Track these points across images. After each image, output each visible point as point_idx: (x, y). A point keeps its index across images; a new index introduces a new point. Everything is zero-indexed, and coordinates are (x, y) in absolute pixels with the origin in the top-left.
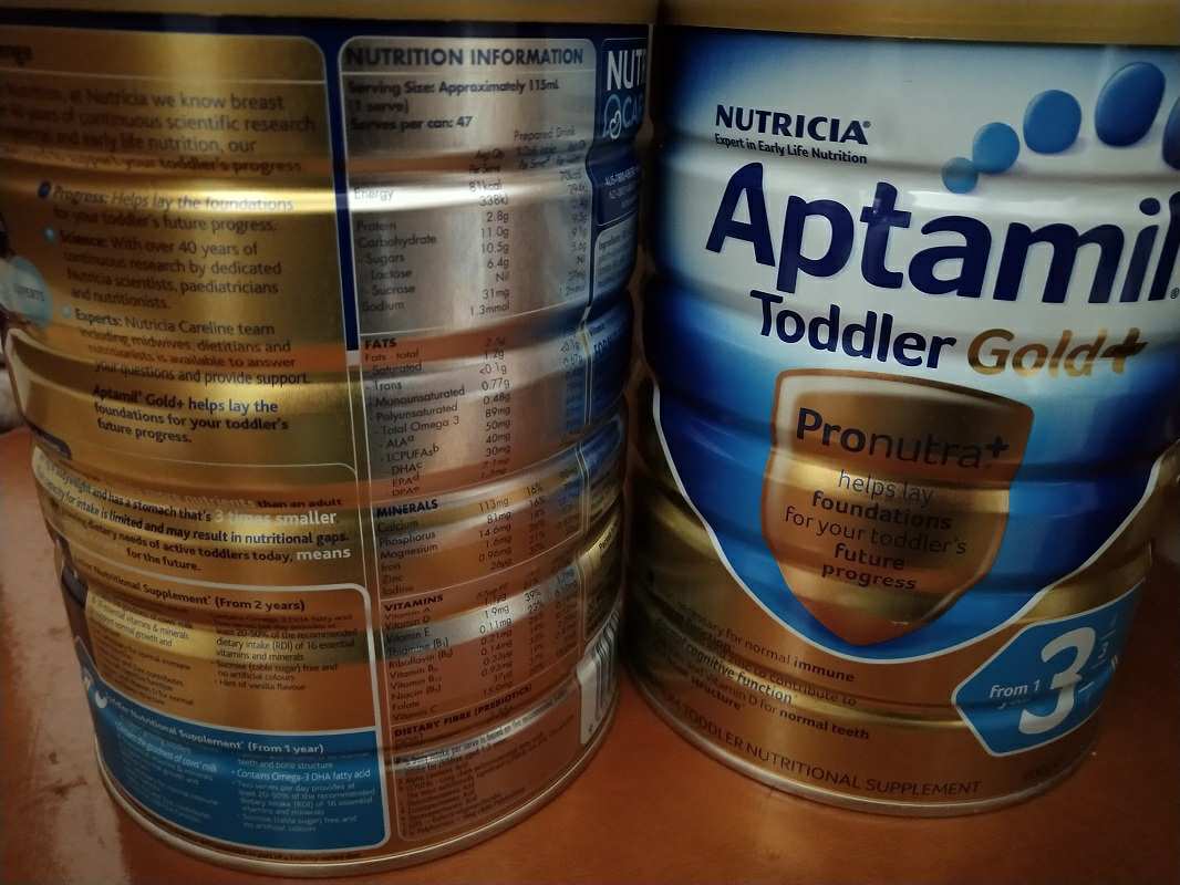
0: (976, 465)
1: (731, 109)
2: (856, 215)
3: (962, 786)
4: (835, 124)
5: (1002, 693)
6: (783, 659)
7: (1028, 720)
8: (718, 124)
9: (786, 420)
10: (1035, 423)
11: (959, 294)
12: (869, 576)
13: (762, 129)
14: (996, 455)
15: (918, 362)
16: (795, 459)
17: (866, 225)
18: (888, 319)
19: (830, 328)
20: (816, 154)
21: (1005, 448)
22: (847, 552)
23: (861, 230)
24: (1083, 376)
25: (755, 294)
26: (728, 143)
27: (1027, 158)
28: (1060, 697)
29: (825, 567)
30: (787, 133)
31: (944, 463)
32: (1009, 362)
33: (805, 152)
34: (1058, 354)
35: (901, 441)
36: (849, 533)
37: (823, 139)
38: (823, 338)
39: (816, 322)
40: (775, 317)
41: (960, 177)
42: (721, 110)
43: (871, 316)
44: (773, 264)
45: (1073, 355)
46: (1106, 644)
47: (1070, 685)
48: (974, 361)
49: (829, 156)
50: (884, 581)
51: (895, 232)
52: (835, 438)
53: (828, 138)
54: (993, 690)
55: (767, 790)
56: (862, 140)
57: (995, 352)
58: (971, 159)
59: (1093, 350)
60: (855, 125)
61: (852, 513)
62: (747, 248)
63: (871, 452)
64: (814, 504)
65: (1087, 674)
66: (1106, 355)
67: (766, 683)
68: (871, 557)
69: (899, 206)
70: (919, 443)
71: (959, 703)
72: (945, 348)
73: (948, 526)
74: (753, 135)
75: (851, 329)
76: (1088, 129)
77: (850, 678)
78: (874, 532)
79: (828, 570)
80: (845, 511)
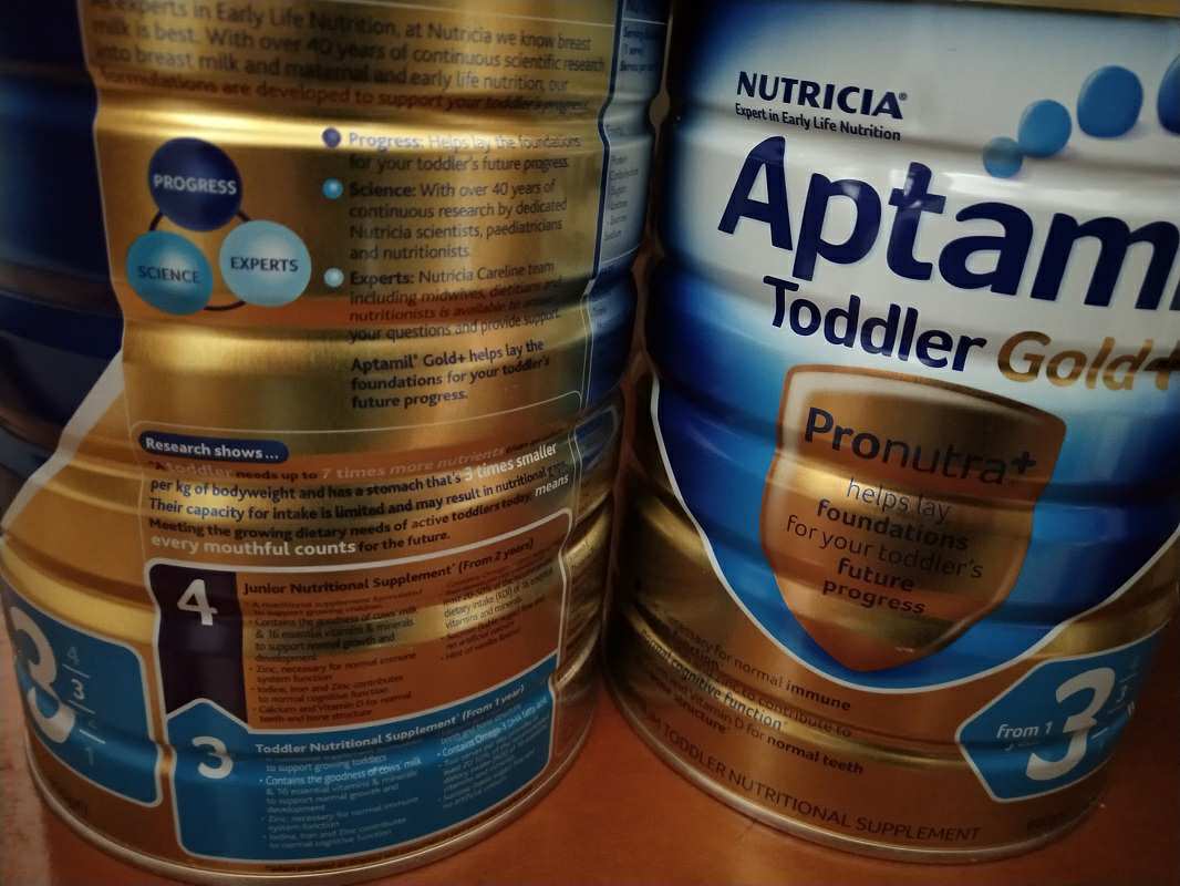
0: (999, 481)
1: (755, 76)
2: (885, 198)
3: (960, 831)
4: (868, 95)
5: (1011, 733)
6: (774, 682)
7: (1037, 765)
8: (739, 93)
9: (794, 419)
10: (1067, 439)
11: (993, 290)
12: (874, 596)
13: (787, 99)
14: (1021, 471)
15: (942, 363)
16: (801, 463)
17: (895, 209)
18: (912, 313)
19: (848, 321)
20: (845, 128)
21: (1033, 463)
22: (852, 568)
23: (889, 214)
24: (1123, 390)
25: (768, 280)
26: (750, 114)
27: (1079, 141)
28: (1073, 743)
29: (827, 583)
30: (814, 104)
31: (963, 476)
32: (1043, 371)
33: (833, 126)
34: (1098, 363)
35: (918, 450)
36: (855, 548)
37: (853, 111)
38: (840, 331)
39: (834, 314)
40: (787, 305)
41: (1004, 160)
42: (743, 77)
43: (895, 310)
44: (790, 247)
45: (1115, 365)
46: (1126, 687)
47: (1084, 730)
48: (1004, 366)
49: (859, 131)
50: (891, 602)
51: (927, 218)
52: (846, 442)
53: (859, 111)
54: (1001, 729)
55: (748, 822)
56: (897, 114)
57: (1027, 357)
58: (1016, 139)
59: (1135, 362)
60: (890, 97)
61: (860, 526)
62: (764, 229)
63: (885, 459)
64: (819, 513)
65: (1103, 717)
66: (1150, 368)
67: (754, 706)
68: (878, 575)
69: (933, 189)
70: (937, 454)
71: (962, 742)
72: (973, 349)
73: (965, 547)
74: (777, 106)
75: (871, 324)
76: (1149, 112)
77: (846, 706)
78: (883, 549)
79: (830, 587)
80: (852, 524)
